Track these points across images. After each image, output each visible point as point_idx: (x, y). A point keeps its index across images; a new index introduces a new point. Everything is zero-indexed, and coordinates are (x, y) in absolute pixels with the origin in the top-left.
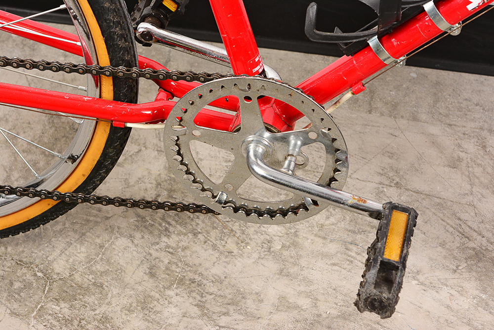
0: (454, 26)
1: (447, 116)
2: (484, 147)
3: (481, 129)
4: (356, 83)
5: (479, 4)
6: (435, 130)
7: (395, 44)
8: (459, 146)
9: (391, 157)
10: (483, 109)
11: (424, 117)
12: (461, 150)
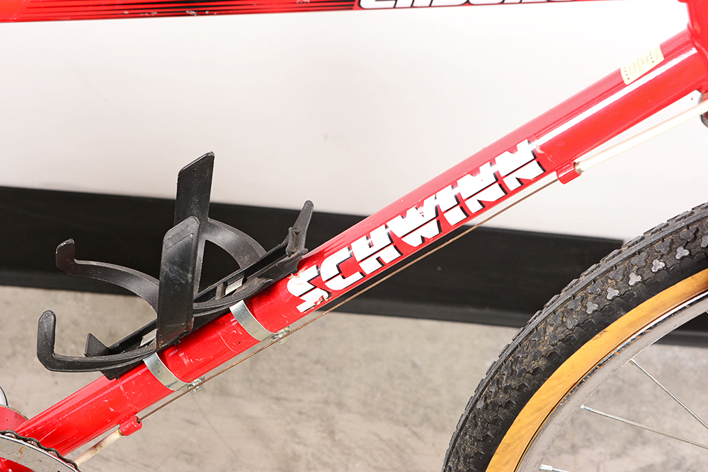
0: (279, 332)
1: (272, 384)
2: (332, 433)
3: (326, 402)
4: (126, 419)
5: (316, 303)
6: (255, 409)
7: (186, 363)
8: (294, 434)
9: (189, 461)
10: (327, 369)
11: (237, 388)
12: (297, 440)
